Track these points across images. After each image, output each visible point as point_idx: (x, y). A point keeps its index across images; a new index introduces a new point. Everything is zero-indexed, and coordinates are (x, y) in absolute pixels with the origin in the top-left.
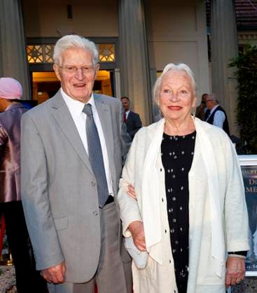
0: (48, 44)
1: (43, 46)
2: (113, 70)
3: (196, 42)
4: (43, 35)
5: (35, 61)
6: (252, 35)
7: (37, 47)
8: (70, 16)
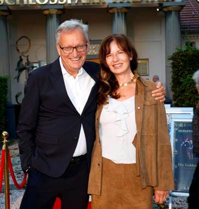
3: (161, 41)
6: (197, 36)
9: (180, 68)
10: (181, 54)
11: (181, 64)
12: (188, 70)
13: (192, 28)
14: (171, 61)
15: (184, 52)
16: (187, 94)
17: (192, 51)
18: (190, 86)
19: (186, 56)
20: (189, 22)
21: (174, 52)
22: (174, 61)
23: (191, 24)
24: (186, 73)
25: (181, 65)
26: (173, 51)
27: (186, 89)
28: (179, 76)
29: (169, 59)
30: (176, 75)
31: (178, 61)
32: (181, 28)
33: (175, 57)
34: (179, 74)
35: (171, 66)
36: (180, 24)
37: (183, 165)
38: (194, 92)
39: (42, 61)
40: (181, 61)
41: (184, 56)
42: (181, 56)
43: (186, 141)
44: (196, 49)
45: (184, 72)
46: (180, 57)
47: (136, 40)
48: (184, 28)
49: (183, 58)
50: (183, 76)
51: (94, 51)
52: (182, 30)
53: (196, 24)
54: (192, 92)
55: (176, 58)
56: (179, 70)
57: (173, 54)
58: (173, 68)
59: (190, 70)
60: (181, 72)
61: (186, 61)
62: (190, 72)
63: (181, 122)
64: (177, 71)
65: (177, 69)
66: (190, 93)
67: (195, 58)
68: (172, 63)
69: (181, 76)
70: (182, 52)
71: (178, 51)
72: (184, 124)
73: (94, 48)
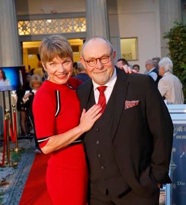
0: (35, 20)
1: (31, 21)
2: (85, 38)
3: (154, 13)
4: (31, 12)
5: (25, 33)
7: (26, 22)
9: (181, 49)
10: (182, 29)
11: (182, 43)
14: (168, 40)
21: (172, 28)
22: (173, 39)
25: (181, 45)
26: (171, 25)
28: (178, 60)
29: (165, 37)
30: (175, 59)
31: (177, 40)
33: (173, 34)
34: (180, 58)
35: (168, 46)
40: (181, 39)
42: (181, 32)
46: (180, 34)
47: (119, 12)
49: (184, 35)
50: (184, 60)
51: (62, 28)
55: (174, 36)
56: (179, 52)
57: (171, 30)
58: (170, 49)
60: (181, 55)
63: (180, 125)
64: (176, 53)
65: (176, 51)
68: (170, 43)
69: (181, 60)
70: (183, 27)
71: (177, 26)
72: (183, 127)
73: (61, 24)
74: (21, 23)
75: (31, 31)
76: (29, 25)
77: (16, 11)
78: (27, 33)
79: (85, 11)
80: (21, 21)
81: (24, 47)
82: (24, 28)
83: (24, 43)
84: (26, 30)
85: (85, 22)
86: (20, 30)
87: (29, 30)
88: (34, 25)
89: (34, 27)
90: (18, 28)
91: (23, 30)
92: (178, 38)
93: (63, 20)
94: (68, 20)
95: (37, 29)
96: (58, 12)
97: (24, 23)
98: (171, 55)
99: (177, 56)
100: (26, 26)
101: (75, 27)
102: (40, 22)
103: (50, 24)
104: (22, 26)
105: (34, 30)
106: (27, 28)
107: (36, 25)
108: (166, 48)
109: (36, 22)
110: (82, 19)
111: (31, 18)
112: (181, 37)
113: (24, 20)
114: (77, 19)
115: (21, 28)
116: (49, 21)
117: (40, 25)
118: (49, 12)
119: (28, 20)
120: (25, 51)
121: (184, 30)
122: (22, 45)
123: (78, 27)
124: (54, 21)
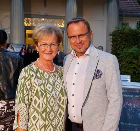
1: (32, 18)
3: (103, 21)
4: (32, 13)
6: (131, 19)
8: (45, 5)
9: (118, 42)
11: (119, 39)
12: (124, 45)
13: (127, 12)
14: (112, 37)
15: (122, 30)
16: (124, 64)
17: (128, 30)
18: (126, 57)
19: (123, 34)
20: (125, 7)
21: (114, 30)
22: (114, 37)
23: (127, 9)
24: (123, 47)
25: (119, 40)
27: (123, 59)
28: (116, 49)
29: (110, 35)
30: (115, 48)
31: (116, 37)
32: (119, 12)
33: (114, 34)
36: (119, 8)
37: (123, 124)
38: (129, 62)
39: (6, 29)
40: (118, 37)
41: (121, 33)
42: (119, 33)
43: (126, 104)
44: (130, 28)
45: (121, 46)
48: (121, 12)
49: (121, 35)
50: (120, 49)
52: (120, 13)
53: (130, 9)
54: (127, 62)
55: (115, 35)
56: (117, 44)
57: (113, 31)
59: (126, 45)
60: (118, 46)
61: (122, 37)
62: (125, 46)
64: (115, 44)
65: (115, 43)
66: (125, 63)
67: (129, 35)
68: (112, 39)
69: (118, 49)
70: (120, 30)
71: (117, 29)
72: (125, 90)
73: (50, 21)
74: (26, 18)
75: (32, 24)
76: (31, 20)
77: (24, 11)
78: (29, 25)
79: (65, 16)
80: (26, 17)
81: (27, 33)
82: (28, 22)
83: (27, 31)
84: (29, 23)
85: (64, 22)
86: (25, 23)
87: (31, 23)
88: (34, 21)
89: (33, 22)
90: (24, 22)
91: (27, 23)
92: (117, 36)
93: (51, 20)
94: (54, 20)
95: (35, 23)
96: (49, 15)
97: (28, 19)
98: (113, 45)
99: (116, 46)
100: (29, 21)
101: (58, 24)
102: (38, 19)
103: (43, 21)
104: (27, 21)
105: (33, 23)
106: (30, 22)
107: (35, 21)
108: (110, 41)
109: (35, 19)
110: (62, 20)
111: (32, 16)
112: (119, 36)
113: (28, 17)
114: (59, 20)
115: (26, 22)
116: (43, 19)
117: (37, 21)
118: (44, 14)
119: (31, 17)
120: (27, 35)
121: (121, 32)
122: (25, 32)
123: (60, 25)
124: (46, 19)
